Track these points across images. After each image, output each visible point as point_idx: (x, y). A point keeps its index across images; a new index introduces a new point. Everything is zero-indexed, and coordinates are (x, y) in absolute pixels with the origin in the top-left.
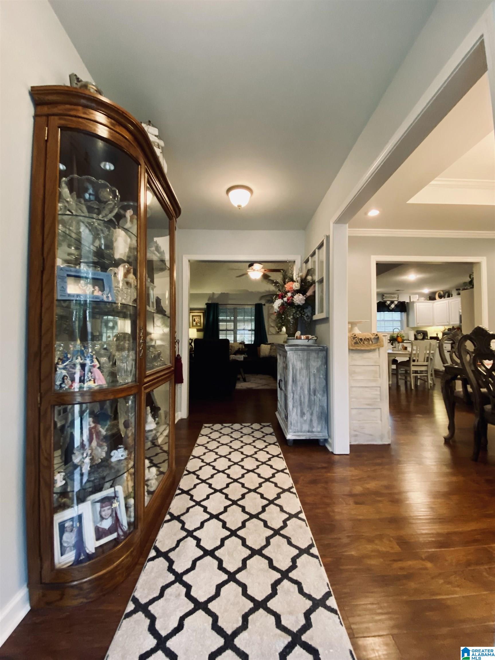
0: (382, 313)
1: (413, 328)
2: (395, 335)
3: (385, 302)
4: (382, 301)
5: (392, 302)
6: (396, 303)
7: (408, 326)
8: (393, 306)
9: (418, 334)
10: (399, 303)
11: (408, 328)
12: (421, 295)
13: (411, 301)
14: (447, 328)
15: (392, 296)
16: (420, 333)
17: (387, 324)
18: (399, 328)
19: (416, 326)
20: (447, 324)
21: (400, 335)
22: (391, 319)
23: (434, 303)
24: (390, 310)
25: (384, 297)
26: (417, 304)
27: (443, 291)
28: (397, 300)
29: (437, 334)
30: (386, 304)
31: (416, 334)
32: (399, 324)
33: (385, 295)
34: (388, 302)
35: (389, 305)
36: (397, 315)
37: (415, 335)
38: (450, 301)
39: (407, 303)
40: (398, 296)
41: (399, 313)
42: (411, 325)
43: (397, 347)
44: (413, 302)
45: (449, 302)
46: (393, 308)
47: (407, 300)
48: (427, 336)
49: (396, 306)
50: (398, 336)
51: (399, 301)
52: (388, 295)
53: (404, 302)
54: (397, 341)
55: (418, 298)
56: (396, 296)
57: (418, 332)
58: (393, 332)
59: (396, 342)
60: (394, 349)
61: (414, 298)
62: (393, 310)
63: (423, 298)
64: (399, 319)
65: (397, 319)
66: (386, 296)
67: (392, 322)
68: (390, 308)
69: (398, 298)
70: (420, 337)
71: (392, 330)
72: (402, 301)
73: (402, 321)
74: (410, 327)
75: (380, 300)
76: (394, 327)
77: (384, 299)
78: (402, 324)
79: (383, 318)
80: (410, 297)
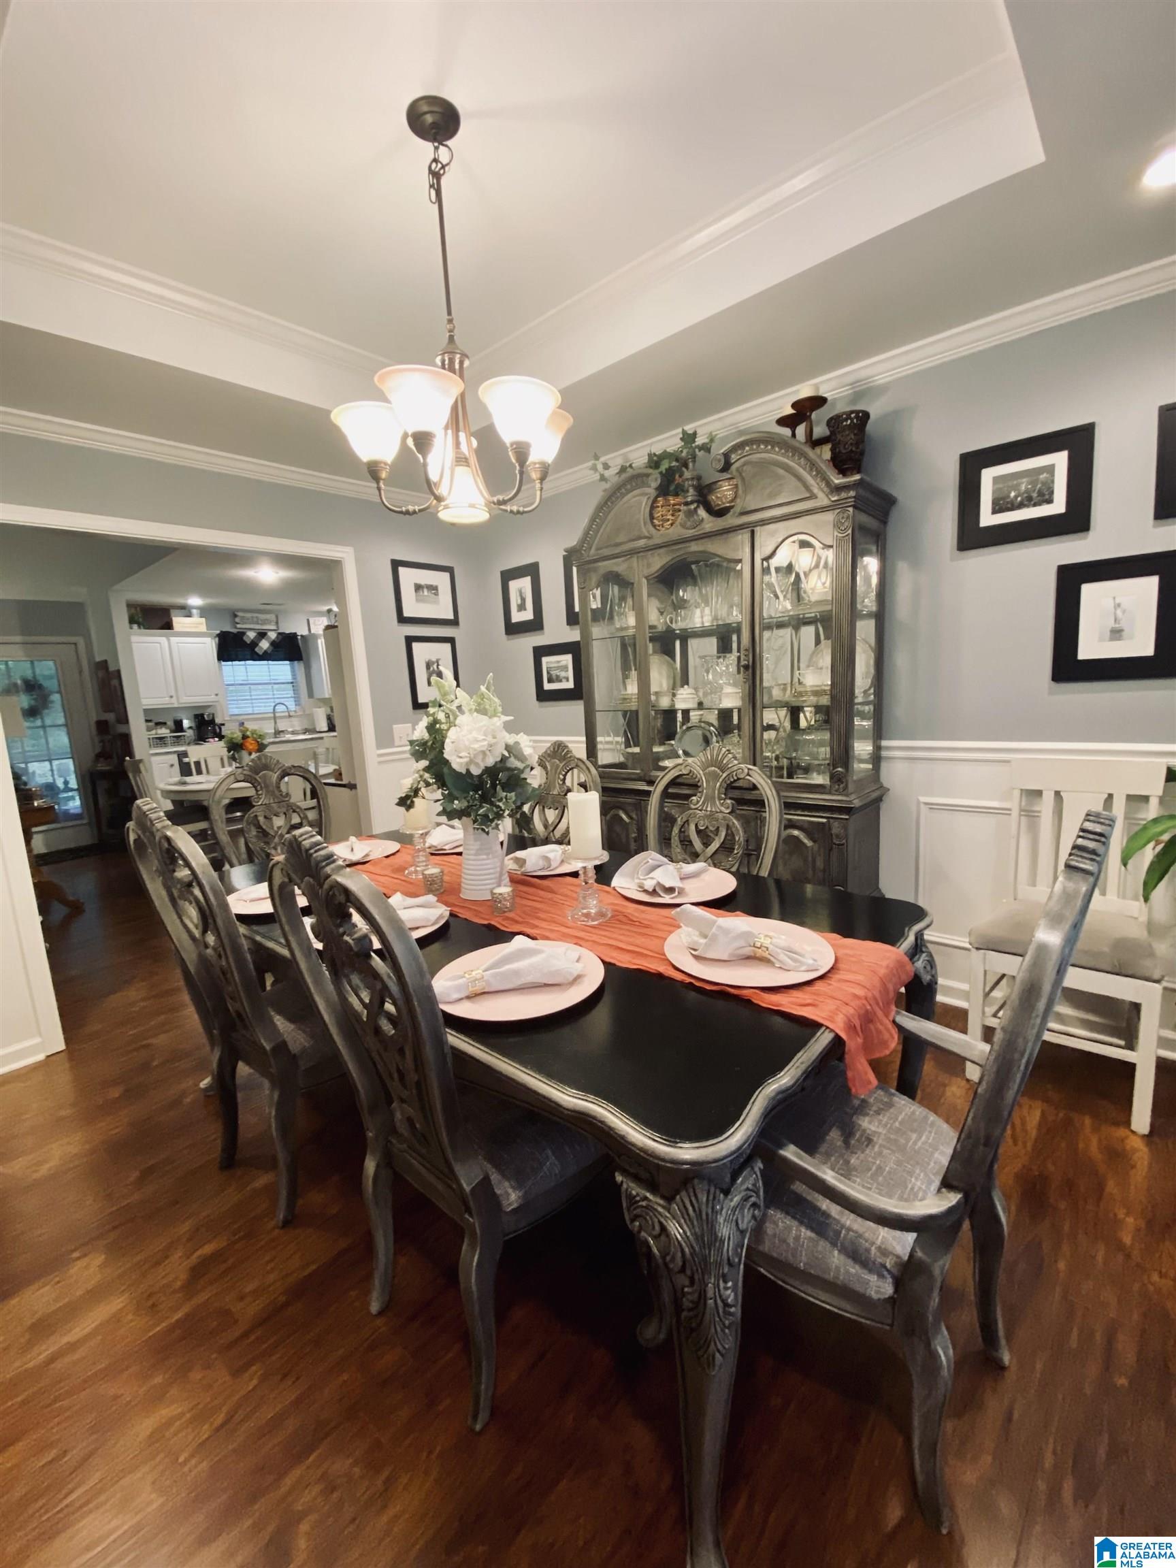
0: (235, 663)
3: (242, 634)
4: (235, 631)
5: (262, 635)
6: (273, 635)
7: (311, 694)
8: (264, 645)
10: (280, 637)
11: (311, 700)
13: (312, 630)
15: (261, 616)
17: (257, 692)
18: (289, 702)
19: (327, 696)
22: (266, 679)
24: (257, 655)
25: (237, 620)
28: (274, 627)
30: (245, 638)
32: (288, 691)
33: (240, 614)
34: (251, 635)
35: (252, 641)
36: (282, 670)
39: (302, 636)
40: (277, 617)
41: (288, 662)
42: (317, 695)
44: (316, 636)
46: (265, 652)
47: (302, 631)
49: (273, 644)
50: (245, 737)
51: (280, 630)
52: (248, 615)
53: (295, 635)
56: (272, 617)
58: (274, 712)
61: (318, 626)
62: (265, 657)
64: (289, 678)
65: (282, 679)
66: (243, 618)
67: (269, 687)
68: (257, 650)
69: (277, 623)
71: (271, 709)
72: (287, 632)
73: (296, 682)
74: (319, 699)
75: (228, 628)
76: (278, 701)
77: (238, 626)
78: (296, 690)
79: (245, 678)
80: (308, 621)
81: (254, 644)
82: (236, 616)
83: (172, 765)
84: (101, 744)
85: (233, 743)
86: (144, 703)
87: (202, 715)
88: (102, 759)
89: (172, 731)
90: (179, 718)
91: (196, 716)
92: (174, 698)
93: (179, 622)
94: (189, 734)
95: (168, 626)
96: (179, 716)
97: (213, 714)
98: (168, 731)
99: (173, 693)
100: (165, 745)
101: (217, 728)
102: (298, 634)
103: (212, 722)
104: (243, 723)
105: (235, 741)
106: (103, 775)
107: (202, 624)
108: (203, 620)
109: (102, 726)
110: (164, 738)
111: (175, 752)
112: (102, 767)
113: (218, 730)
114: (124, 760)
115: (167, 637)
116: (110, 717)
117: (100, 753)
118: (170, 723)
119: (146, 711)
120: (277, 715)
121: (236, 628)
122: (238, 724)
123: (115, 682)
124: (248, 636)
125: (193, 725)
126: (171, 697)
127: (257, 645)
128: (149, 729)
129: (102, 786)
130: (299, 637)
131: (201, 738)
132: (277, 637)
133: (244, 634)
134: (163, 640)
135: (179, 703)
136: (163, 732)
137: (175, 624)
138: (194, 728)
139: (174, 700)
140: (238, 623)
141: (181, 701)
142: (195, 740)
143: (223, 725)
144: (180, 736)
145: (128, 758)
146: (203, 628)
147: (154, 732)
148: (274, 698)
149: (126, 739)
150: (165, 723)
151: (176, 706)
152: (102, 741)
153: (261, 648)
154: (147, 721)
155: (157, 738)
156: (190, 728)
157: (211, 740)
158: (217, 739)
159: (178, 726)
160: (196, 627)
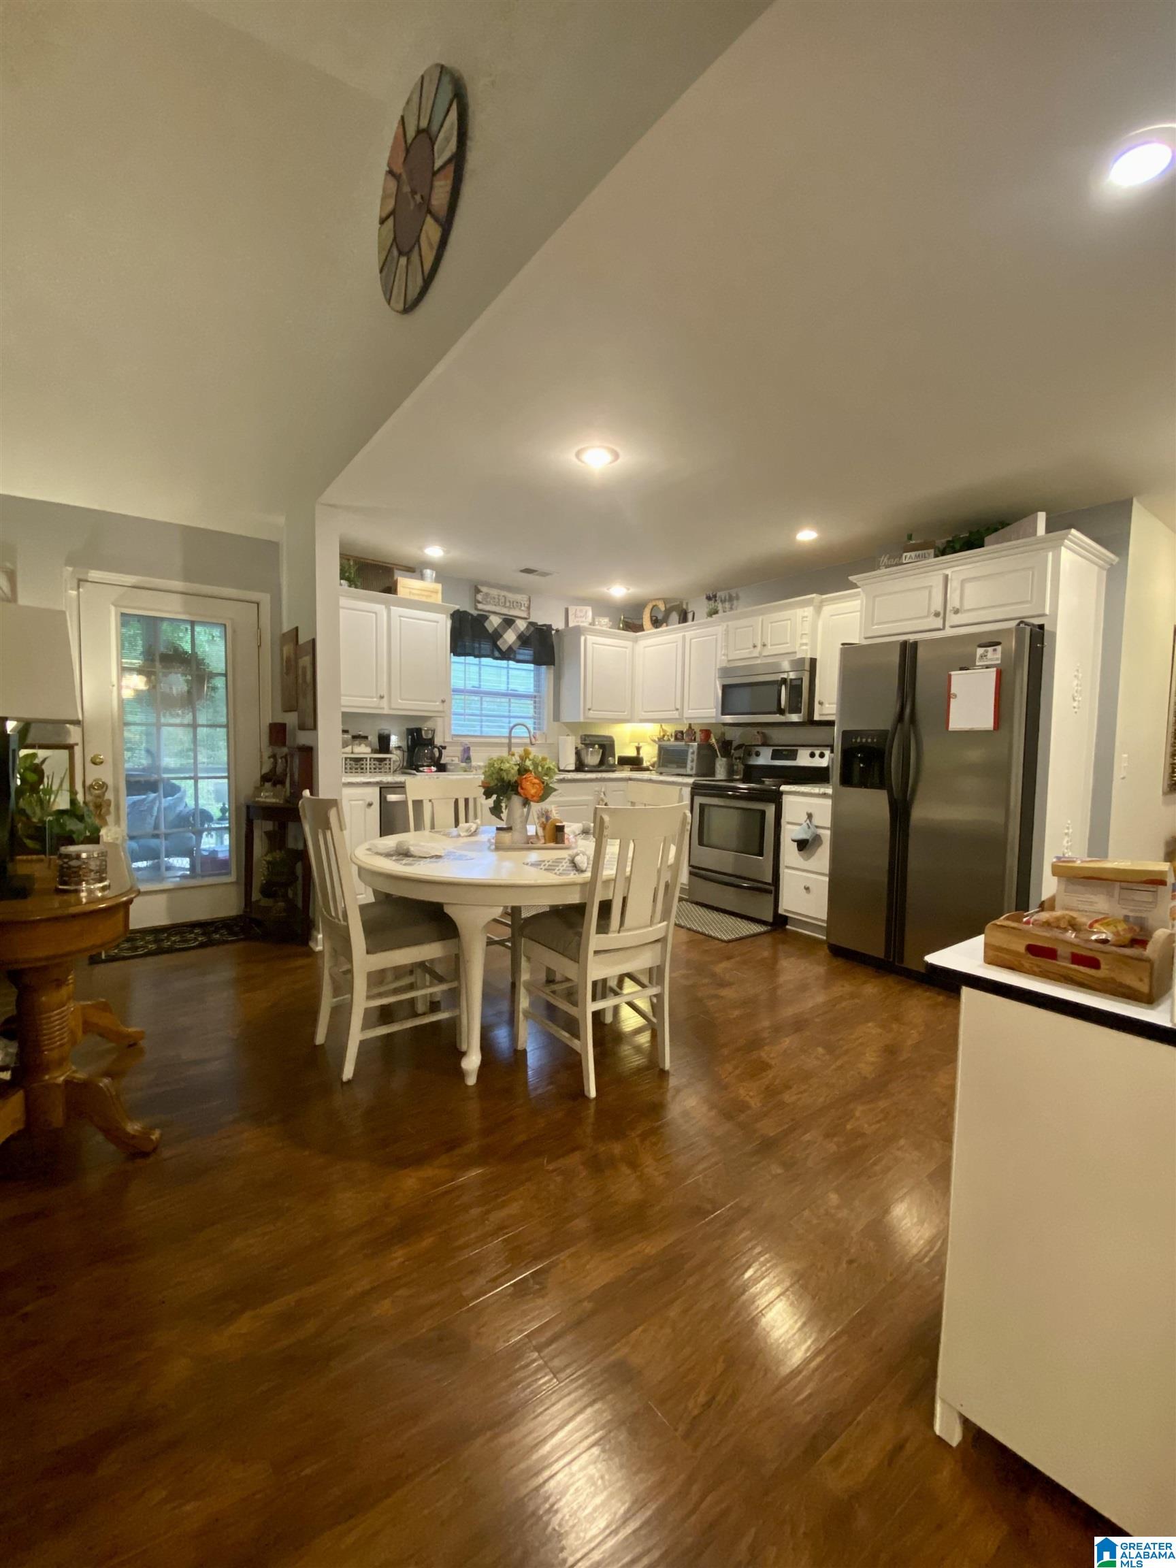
0: (471, 659)
1: (572, 727)
2: (511, 765)
3: (483, 618)
4: (475, 613)
5: (509, 622)
6: (521, 625)
7: (557, 716)
8: (510, 637)
9: (587, 745)
10: (532, 629)
11: (557, 724)
12: (603, 607)
13: (571, 624)
14: (670, 729)
15: (510, 596)
16: (592, 745)
17: (490, 705)
18: (530, 723)
19: (582, 720)
20: (676, 714)
21: (536, 765)
22: (502, 688)
23: (636, 641)
24: (499, 650)
25: (479, 597)
26: (591, 639)
27: (665, 601)
28: (524, 615)
29: (638, 749)
30: (487, 624)
31: (580, 746)
32: (527, 708)
33: (484, 589)
34: (495, 621)
35: (496, 630)
36: (522, 676)
37: (578, 753)
38: (689, 634)
39: (557, 631)
40: (530, 601)
41: (531, 666)
42: (566, 717)
43: (517, 826)
44: (578, 631)
45: (684, 637)
46: (510, 648)
47: (558, 624)
48: (613, 756)
49: (521, 637)
50: (522, 771)
51: (532, 620)
52: (494, 592)
53: (549, 627)
54: (518, 793)
55: (590, 619)
56: (523, 599)
57: (588, 741)
58: (510, 737)
59: (516, 801)
60: (506, 837)
61: (582, 616)
62: (509, 654)
63: (605, 621)
64: (531, 688)
65: (521, 689)
66: (487, 594)
67: (505, 700)
68: (499, 643)
69: (529, 608)
70: (592, 758)
71: (505, 732)
72: (540, 623)
73: (540, 697)
74: (564, 723)
75: (465, 606)
76: (514, 721)
77: (480, 606)
78: (537, 708)
79: (476, 683)
80: (567, 611)
81: (496, 636)
82: (478, 591)
83: (370, 805)
84: (272, 760)
85: (502, 780)
86: (343, 703)
87: (419, 730)
88: (268, 785)
89: (374, 751)
90: (386, 732)
91: (410, 732)
92: (385, 699)
93: (407, 585)
94: (395, 757)
95: (391, 589)
96: (385, 727)
97: (434, 731)
98: (368, 750)
99: (385, 693)
100: (362, 770)
101: (436, 751)
102: (554, 627)
103: (430, 742)
104: (469, 749)
105: (504, 775)
106: (269, 812)
107: (436, 592)
108: (439, 587)
109: (278, 733)
110: (361, 759)
111: (377, 783)
112: (268, 797)
113: (437, 754)
114: (300, 796)
115: (388, 605)
116: (291, 719)
117: (266, 774)
118: (374, 739)
119: (345, 715)
120: (513, 741)
121: (476, 609)
122: (462, 748)
123: (305, 660)
124: (491, 622)
125: (404, 744)
126: (382, 697)
127: (501, 636)
128: (345, 745)
129: (262, 828)
130: (553, 632)
131: (412, 764)
132: (527, 627)
133: (486, 618)
134: (380, 608)
135: (390, 709)
136: (362, 750)
137: (400, 588)
138: (405, 748)
139: (384, 703)
140: (479, 602)
141: (393, 706)
142: (403, 767)
143: (444, 748)
144: (385, 759)
145: (307, 793)
146: (438, 599)
147: (349, 749)
148: (510, 717)
149: (308, 754)
150: (366, 738)
151: (386, 711)
152: (274, 756)
153: (505, 641)
154: (345, 732)
155: (351, 759)
156: (399, 748)
157: (426, 769)
158: (434, 769)
159: (384, 743)
160: (427, 596)
